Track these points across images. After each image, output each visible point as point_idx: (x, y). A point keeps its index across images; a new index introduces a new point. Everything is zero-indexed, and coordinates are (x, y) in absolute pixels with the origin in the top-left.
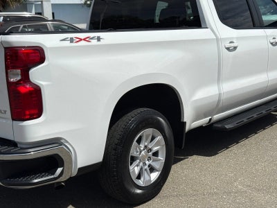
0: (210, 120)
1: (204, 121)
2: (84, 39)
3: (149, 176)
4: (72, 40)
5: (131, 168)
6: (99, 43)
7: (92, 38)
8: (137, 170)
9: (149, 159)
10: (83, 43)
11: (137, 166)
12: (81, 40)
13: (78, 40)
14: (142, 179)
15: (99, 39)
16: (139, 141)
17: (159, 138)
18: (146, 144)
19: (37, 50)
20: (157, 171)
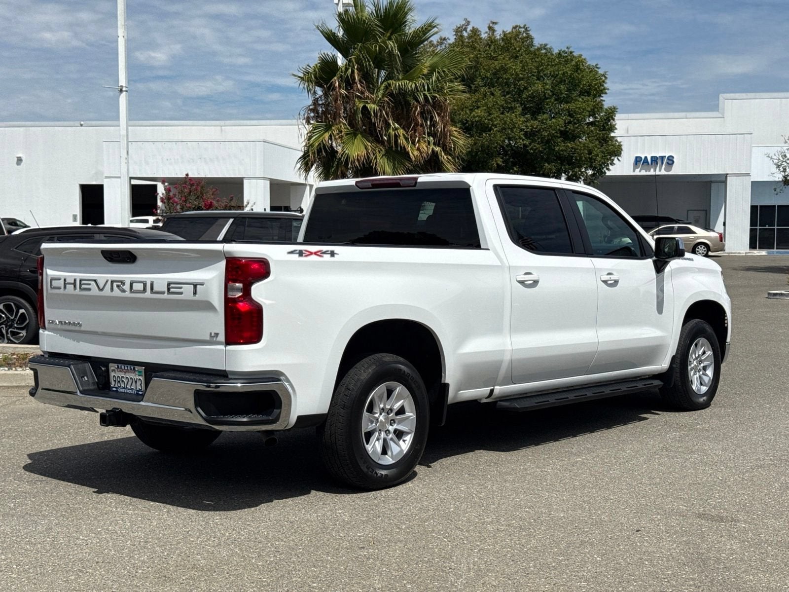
0: (492, 391)
1: (479, 392)
2: (316, 253)
3: (399, 446)
4: (301, 253)
5: (369, 448)
6: (332, 259)
7: (325, 253)
8: (379, 446)
9: (392, 422)
10: (314, 257)
11: (378, 439)
12: (311, 253)
13: (308, 253)
14: (389, 453)
15: (332, 254)
16: (371, 410)
17: (399, 389)
18: (382, 406)
19: (263, 262)
20: (408, 433)
